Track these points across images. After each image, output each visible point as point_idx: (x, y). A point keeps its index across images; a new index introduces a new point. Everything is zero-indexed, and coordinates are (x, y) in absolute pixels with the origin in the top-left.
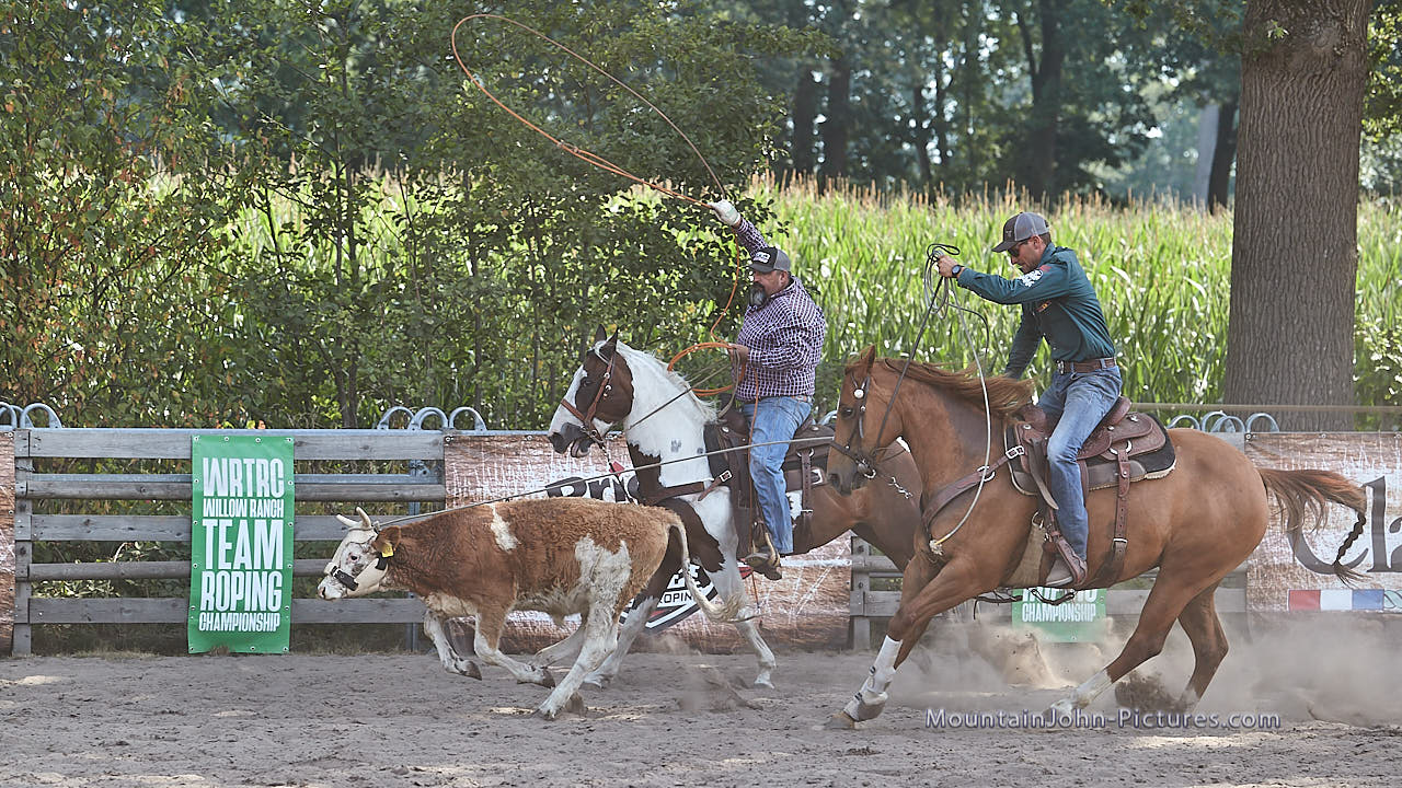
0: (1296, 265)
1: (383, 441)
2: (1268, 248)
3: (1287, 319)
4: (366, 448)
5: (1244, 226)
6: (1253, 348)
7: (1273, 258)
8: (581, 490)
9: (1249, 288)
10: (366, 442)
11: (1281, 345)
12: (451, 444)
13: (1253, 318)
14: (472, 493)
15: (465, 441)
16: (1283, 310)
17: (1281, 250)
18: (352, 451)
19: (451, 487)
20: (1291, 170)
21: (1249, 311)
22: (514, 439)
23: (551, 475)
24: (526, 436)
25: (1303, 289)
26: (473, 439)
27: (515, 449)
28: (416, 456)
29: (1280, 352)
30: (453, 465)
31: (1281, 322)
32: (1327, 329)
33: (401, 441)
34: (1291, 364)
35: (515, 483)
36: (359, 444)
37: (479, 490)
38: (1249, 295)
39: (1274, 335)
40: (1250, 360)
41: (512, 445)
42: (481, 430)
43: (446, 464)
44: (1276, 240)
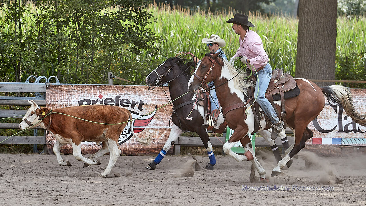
0: (317, 35)
1: (27, 86)
2: (309, 30)
3: (315, 52)
4: (21, 88)
5: (302, 23)
6: (304, 62)
7: (310, 33)
8: (90, 103)
9: (303, 42)
10: (21, 87)
11: (313, 61)
12: (48, 88)
13: (304, 52)
14: (55, 103)
15: (52, 87)
16: (313, 50)
17: (313, 31)
18: (16, 89)
19: (48, 101)
20: (316, 6)
21: (303, 50)
22: (68, 86)
23: (80, 98)
24: (72, 85)
25: (320, 43)
26: (55, 86)
27: (68, 89)
28: (37, 91)
29: (312, 63)
30: (49, 94)
31: (313, 54)
32: (327, 56)
33: (33, 86)
34: (316, 67)
35: (68, 100)
36: (19, 87)
37: (57, 102)
38: (303, 45)
39: (311, 57)
40: (303, 65)
41: (67, 88)
42: (58, 83)
43: (47, 94)
44: (311, 27)
